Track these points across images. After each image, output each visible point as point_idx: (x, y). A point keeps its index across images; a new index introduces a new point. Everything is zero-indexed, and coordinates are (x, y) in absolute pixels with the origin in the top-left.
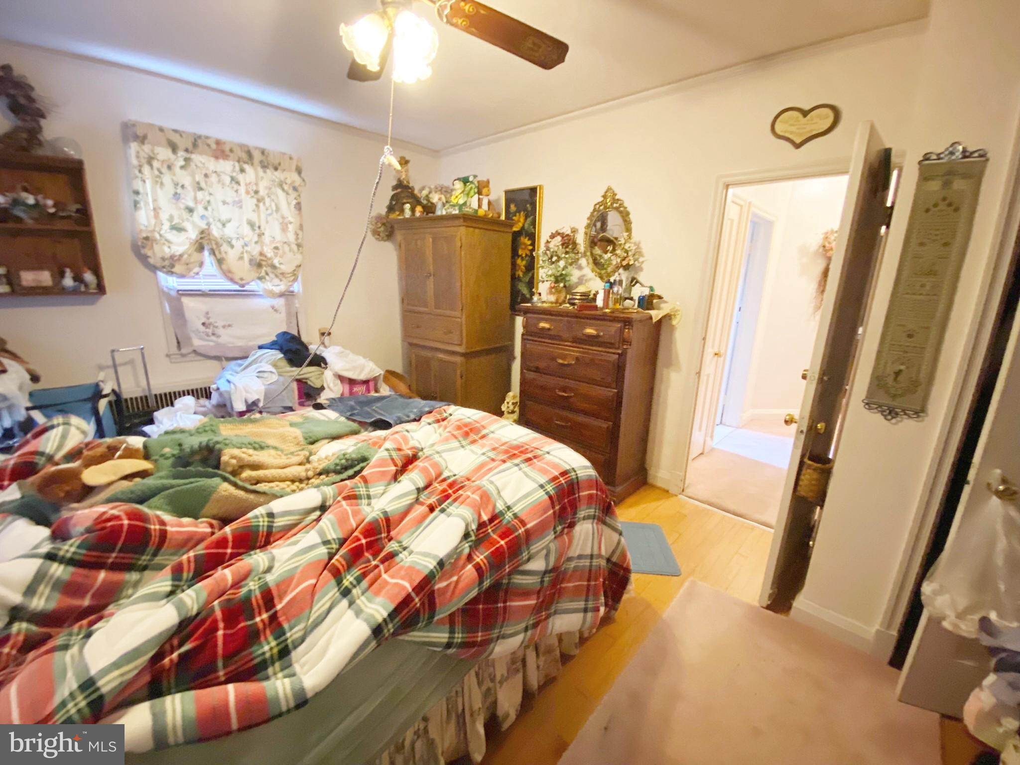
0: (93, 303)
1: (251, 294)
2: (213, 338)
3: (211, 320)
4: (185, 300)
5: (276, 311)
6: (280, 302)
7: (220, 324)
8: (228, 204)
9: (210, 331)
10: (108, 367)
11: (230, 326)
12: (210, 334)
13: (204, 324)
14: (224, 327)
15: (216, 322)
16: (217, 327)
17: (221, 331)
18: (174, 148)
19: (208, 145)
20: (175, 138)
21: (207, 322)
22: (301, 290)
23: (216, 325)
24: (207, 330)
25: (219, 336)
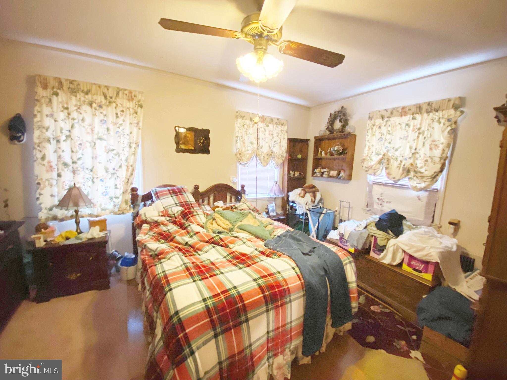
0: (347, 183)
1: (404, 187)
2: (380, 206)
3: (382, 198)
4: (375, 187)
5: (419, 199)
6: (424, 194)
7: (385, 200)
8: (401, 139)
9: (380, 202)
10: (347, 208)
11: (390, 202)
12: (379, 204)
13: (378, 199)
14: (387, 202)
15: (384, 199)
16: (384, 201)
17: (385, 204)
18: (383, 118)
19: (398, 111)
20: (384, 113)
21: (380, 198)
22: (442, 188)
23: (384, 200)
24: (379, 202)
25: (383, 206)
